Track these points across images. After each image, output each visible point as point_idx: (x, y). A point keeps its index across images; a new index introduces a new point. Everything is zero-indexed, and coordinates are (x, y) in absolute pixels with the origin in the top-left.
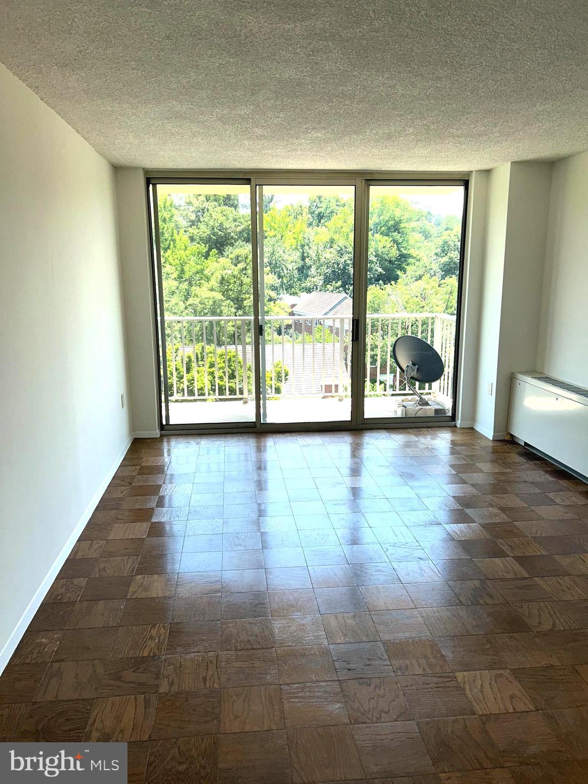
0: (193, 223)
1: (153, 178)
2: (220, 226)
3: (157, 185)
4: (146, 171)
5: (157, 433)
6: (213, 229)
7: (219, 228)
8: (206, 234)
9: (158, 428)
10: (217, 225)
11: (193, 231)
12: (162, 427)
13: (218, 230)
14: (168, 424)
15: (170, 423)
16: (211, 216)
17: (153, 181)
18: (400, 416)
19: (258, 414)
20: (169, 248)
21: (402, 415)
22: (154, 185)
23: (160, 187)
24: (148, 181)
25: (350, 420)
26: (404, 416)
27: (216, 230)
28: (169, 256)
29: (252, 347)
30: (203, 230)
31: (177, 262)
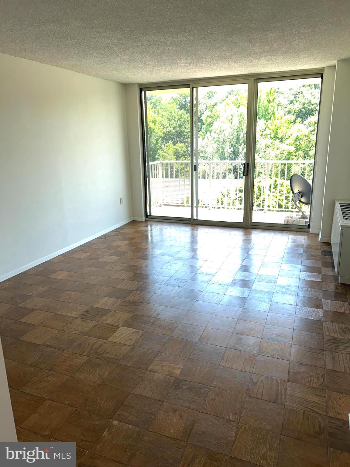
0: (291, 102)
1: (143, 88)
2: (309, 103)
3: (147, 91)
4: (139, 85)
5: (144, 219)
6: (304, 104)
7: (308, 104)
8: (298, 109)
9: (144, 217)
10: (307, 102)
11: (290, 107)
12: (147, 216)
13: (308, 105)
14: (150, 215)
15: (152, 215)
16: (304, 97)
17: (143, 89)
18: (283, 223)
19: (192, 215)
20: (270, 119)
21: (284, 222)
22: (145, 92)
23: (147, 92)
24: (141, 90)
25: (243, 222)
26: (285, 223)
27: (306, 105)
28: (269, 124)
29: (190, 179)
30: (297, 106)
31: (274, 127)
